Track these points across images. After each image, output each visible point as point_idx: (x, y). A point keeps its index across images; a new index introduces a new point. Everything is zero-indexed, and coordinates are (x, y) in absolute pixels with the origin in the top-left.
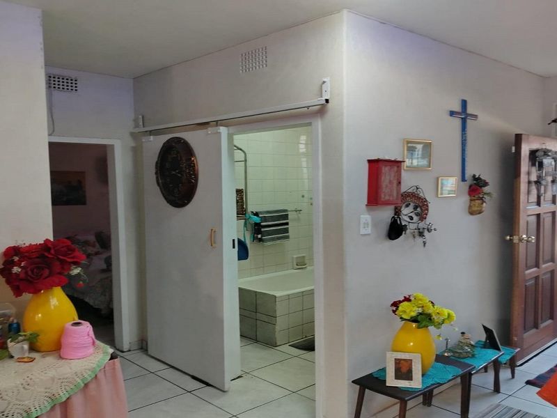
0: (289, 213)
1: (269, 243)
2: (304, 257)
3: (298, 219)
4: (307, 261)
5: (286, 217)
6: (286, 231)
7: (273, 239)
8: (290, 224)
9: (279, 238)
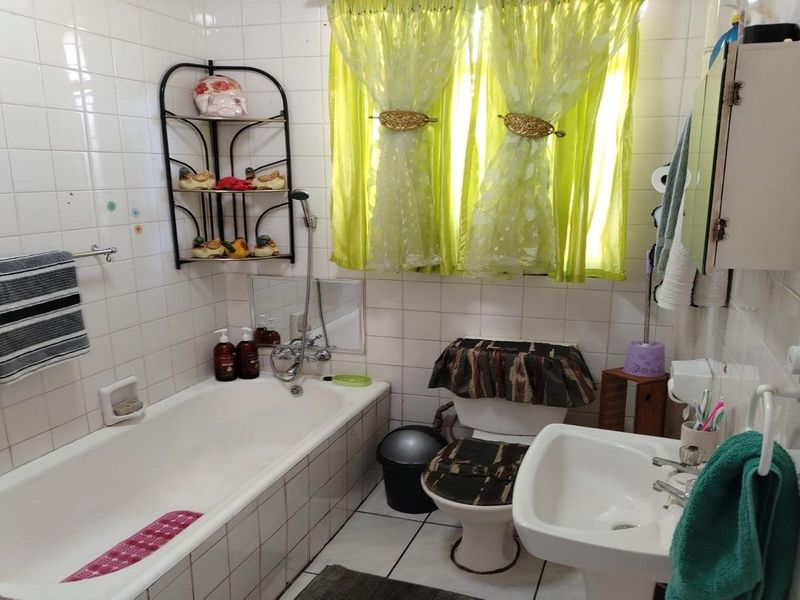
0: (76, 263)
1: (19, 376)
2: (132, 386)
3: (105, 278)
4: (141, 396)
5: (69, 277)
6: (75, 322)
7: (32, 360)
8: (83, 298)
9: (53, 352)
